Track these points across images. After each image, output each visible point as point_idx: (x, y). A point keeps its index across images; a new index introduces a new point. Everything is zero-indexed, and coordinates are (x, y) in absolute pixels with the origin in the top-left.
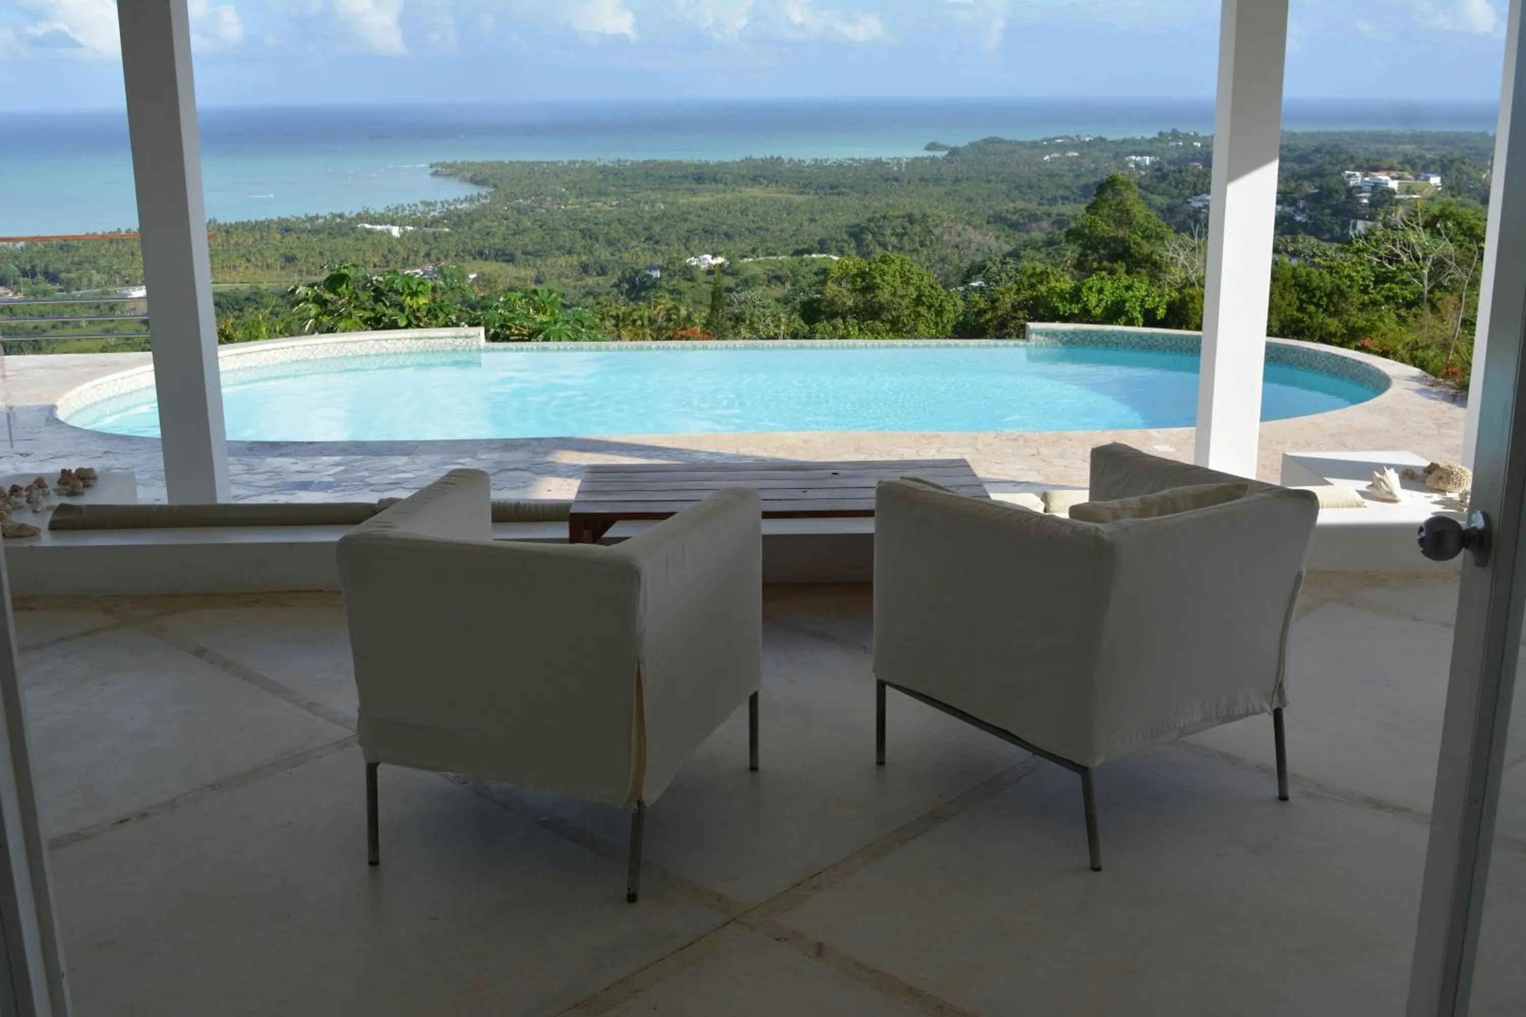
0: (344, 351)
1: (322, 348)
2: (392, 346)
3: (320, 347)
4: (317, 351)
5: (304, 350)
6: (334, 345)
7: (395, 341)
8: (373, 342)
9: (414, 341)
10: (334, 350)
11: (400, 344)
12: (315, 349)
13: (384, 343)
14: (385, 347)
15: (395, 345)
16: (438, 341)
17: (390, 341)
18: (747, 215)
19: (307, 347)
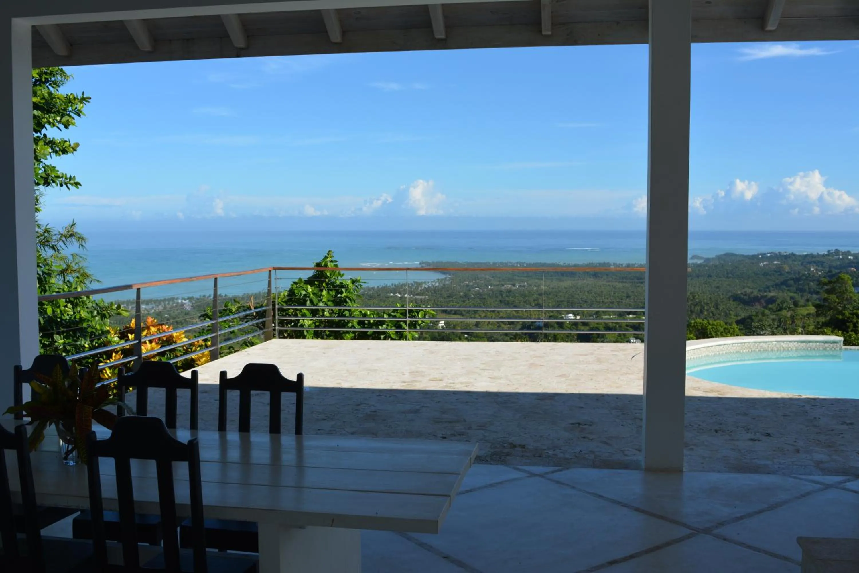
0: (759, 347)
1: (748, 345)
2: (787, 345)
3: (746, 345)
4: (744, 347)
5: (738, 346)
6: (754, 344)
7: (788, 343)
8: (776, 343)
9: (799, 343)
10: (753, 347)
11: (791, 345)
12: (743, 346)
13: (782, 344)
14: (782, 346)
15: (788, 345)
16: (814, 344)
17: (785, 343)
18: (591, 293)
19: (739, 345)
